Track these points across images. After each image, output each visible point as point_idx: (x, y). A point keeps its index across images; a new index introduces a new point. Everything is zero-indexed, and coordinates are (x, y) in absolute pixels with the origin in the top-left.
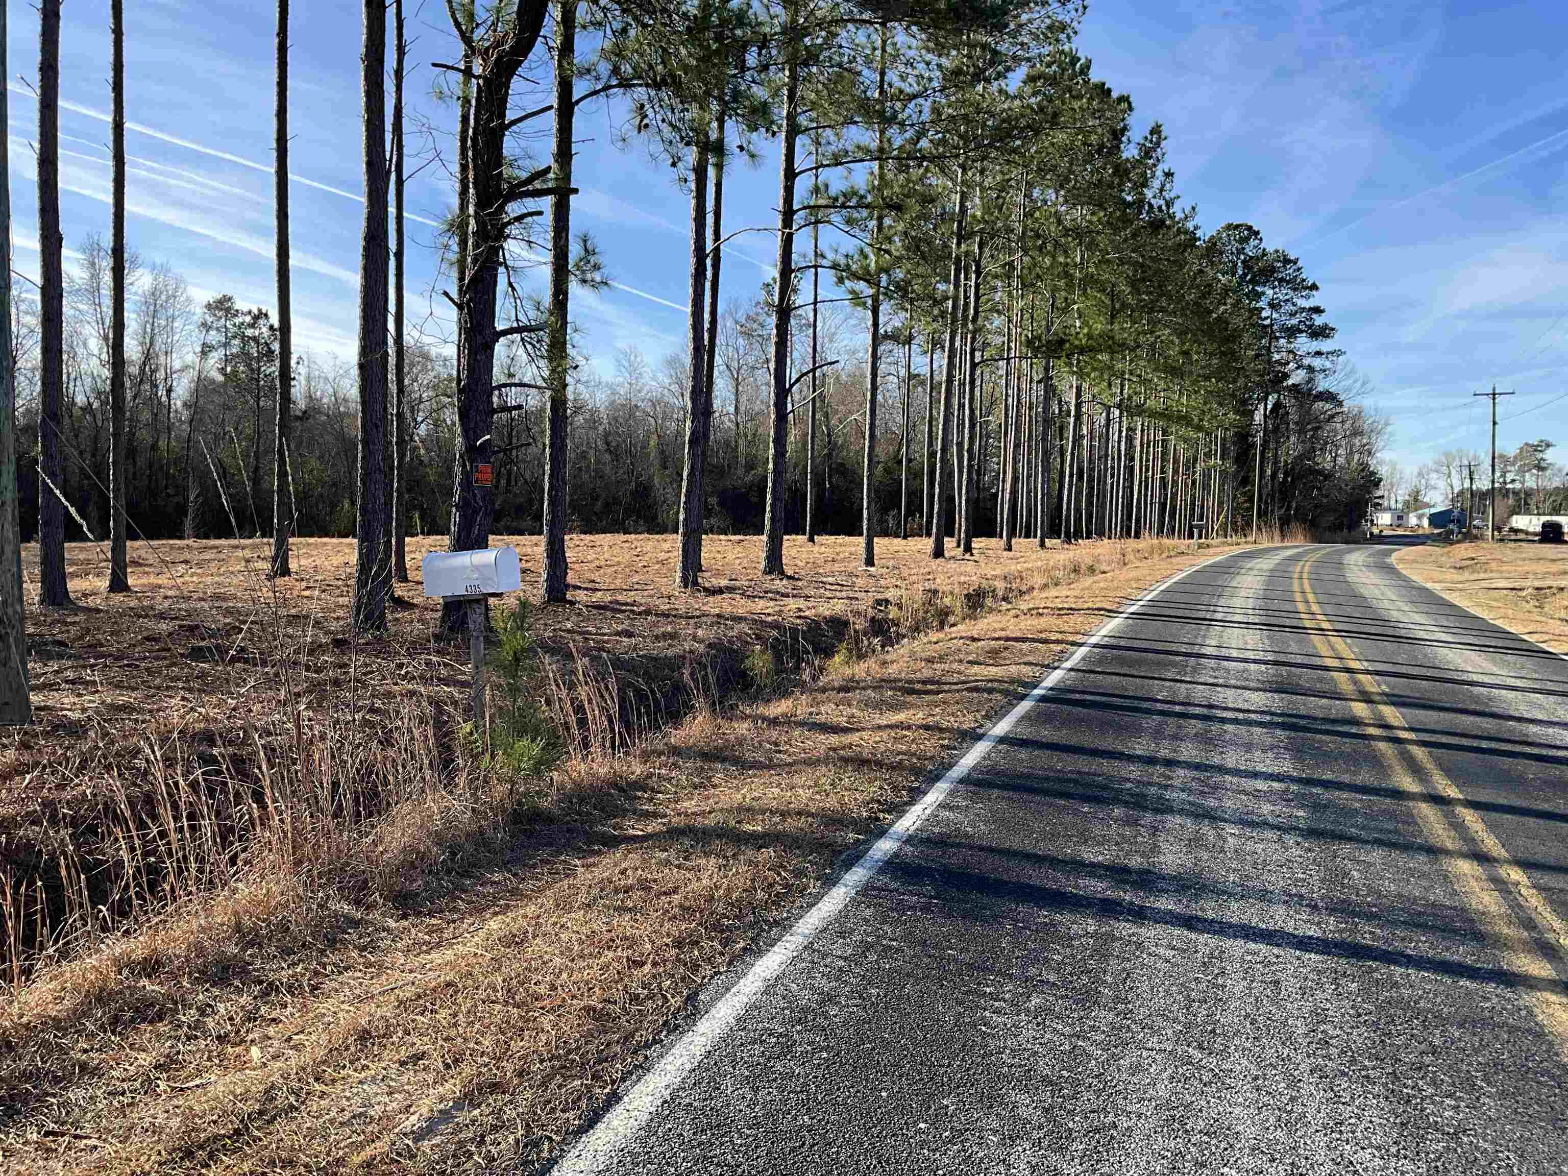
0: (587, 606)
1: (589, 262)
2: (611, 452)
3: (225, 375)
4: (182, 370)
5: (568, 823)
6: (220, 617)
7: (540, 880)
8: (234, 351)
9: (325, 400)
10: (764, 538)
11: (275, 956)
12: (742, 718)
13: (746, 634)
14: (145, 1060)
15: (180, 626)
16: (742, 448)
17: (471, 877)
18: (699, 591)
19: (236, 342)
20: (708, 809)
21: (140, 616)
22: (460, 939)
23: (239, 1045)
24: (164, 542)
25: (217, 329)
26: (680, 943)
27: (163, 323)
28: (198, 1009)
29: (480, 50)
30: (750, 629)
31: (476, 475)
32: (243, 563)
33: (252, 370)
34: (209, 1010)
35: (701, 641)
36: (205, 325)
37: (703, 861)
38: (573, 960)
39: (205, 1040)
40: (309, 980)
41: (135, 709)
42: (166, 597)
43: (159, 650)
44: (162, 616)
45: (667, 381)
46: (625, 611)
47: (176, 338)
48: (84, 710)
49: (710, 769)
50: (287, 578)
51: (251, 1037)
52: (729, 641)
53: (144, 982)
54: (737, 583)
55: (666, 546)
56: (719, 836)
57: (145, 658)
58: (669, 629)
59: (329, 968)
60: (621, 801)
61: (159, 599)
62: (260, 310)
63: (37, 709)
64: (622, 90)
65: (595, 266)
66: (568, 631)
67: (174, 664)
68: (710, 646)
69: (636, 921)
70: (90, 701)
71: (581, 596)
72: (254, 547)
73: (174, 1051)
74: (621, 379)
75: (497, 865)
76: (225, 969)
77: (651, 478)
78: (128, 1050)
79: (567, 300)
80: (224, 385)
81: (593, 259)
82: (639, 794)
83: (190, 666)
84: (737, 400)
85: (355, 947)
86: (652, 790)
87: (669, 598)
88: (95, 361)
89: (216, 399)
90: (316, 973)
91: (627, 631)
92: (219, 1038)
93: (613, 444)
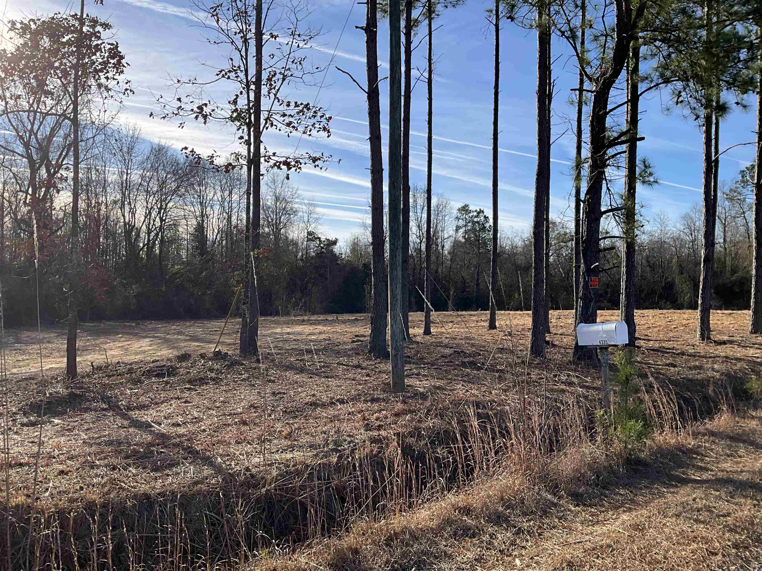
0: (647, 349)
1: (647, 172)
2: (650, 267)
3: (465, 239)
4: (448, 238)
5: (656, 467)
6: (469, 348)
7: (646, 497)
8: (469, 228)
9: (507, 248)
10: (751, 312)
11: (520, 515)
12: (752, 418)
13: (745, 368)
14: (470, 555)
15: (455, 351)
16: (728, 262)
17: (608, 490)
18: (711, 342)
19: (470, 224)
20: (739, 470)
21: (438, 346)
22: (608, 522)
23: (510, 556)
24: (441, 313)
25: (462, 219)
26: (736, 546)
27: (441, 218)
28: (490, 535)
29: (594, 79)
30: (747, 365)
31: (590, 283)
32: (475, 323)
33: (477, 236)
34: (494, 537)
35: (717, 371)
36: (458, 218)
37: (743, 500)
38: (674, 544)
39: (495, 550)
40: (537, 530)
41: (443, 389)
42: (446, 338)
43: (448, 362)
44: (446, 346)
45: (682, 228)
46: (668, 353)
47: (446, 224)
48: (424, 388)
49: (736, 446)
50: (495, 330)
51: (514, 553)
52: (734, 372)
53: (465, 518)
54: (734, 339)
55: (686, 316)
56: (751, 487)
57: (444, 365)
58: (697, 363)
59: (545, 526)
60: (684, 459)
61: (444, 339)
62: (480, 209)
63: (407, 386)
64: (665, 85)
65: (650, 173)
66: (639, 362)
67: (455, 369)
68: (722, 374)
69: (708, 529)
70: (426, 384)
71: (642, 343)
72: (478, 315)
73: (482, 553)
74: (656, 228)
75: (621, 485)
76: (499, 517)
77: (673, 279)
78: (462, 549)
79: (635, 192)
80: (465, 243)
81: (649, 171)
82: (694, 456)
83: (461, 370)
84: (725, 236)
85: (556, 517)
86: (702, 455)
87: (693, 346)
88: (414, 236)
89: (461, 249)
90: (540, 527)
91: (672, 364)
92: (500, 551)
93: (652, 262)
